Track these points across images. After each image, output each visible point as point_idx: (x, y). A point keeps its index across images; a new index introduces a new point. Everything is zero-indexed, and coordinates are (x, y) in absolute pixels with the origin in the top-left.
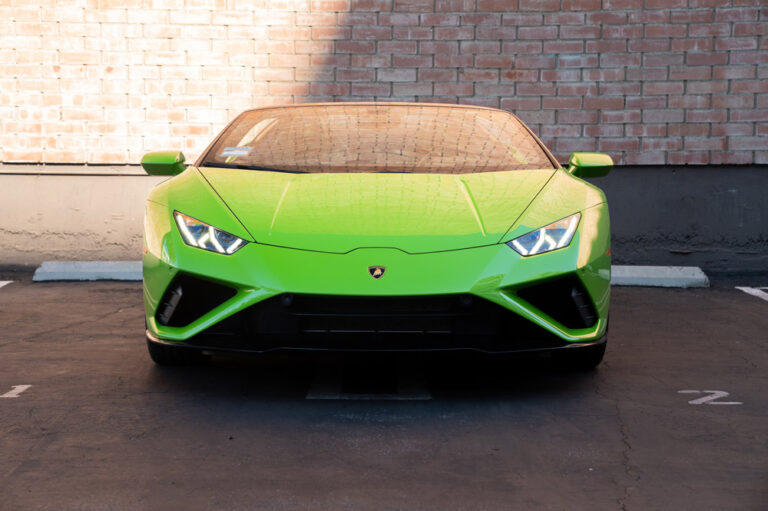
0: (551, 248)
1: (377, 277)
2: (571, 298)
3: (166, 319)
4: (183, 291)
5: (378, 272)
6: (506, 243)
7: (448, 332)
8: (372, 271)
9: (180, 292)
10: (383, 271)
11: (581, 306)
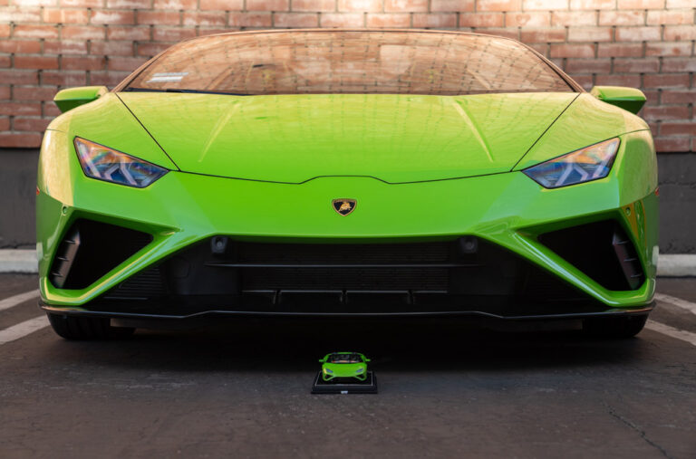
0: (583, 179)
1: (345, 212)
2: (612, 248)
3: (60, 280)
4: (81, 240)
5: (345, 207)
6: (521, 171)
7: (445, 292)
8: (338, 205)
9: (77, 241)
10: (352, 204)
11: (624, 260)
